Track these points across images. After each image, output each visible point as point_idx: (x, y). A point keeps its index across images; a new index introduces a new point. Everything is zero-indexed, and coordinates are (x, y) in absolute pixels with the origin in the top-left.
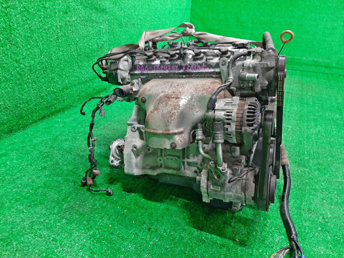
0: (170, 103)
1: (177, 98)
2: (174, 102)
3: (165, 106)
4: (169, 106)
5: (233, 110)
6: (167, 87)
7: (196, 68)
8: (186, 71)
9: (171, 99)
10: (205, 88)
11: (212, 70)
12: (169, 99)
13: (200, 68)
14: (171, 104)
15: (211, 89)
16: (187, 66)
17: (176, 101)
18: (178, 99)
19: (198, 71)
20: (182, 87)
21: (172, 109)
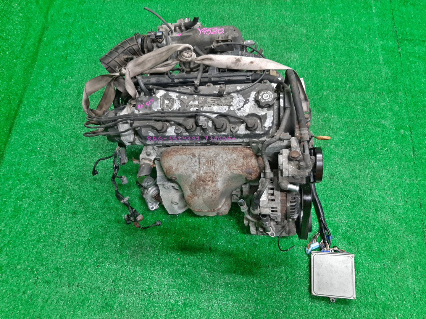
0: (207, 187)
1: (213, 182)
2: (211, 187)
3: (204, 192)
4: (207, 191)
5: (277, 208)
6: (196, 164)
7: (222, 138)
8: (210, 140)
9: (206, 182)
10: (239, 165)
11: (240, 140)
12: (204, 183)
13: (226, 138)
14: (209, 190)
15: (245, 167)
16: (211, 137)
17: (213, 185)
18: (215, 182)
19: (224, 140)
20: (214, 165)
21: (212, 195)
